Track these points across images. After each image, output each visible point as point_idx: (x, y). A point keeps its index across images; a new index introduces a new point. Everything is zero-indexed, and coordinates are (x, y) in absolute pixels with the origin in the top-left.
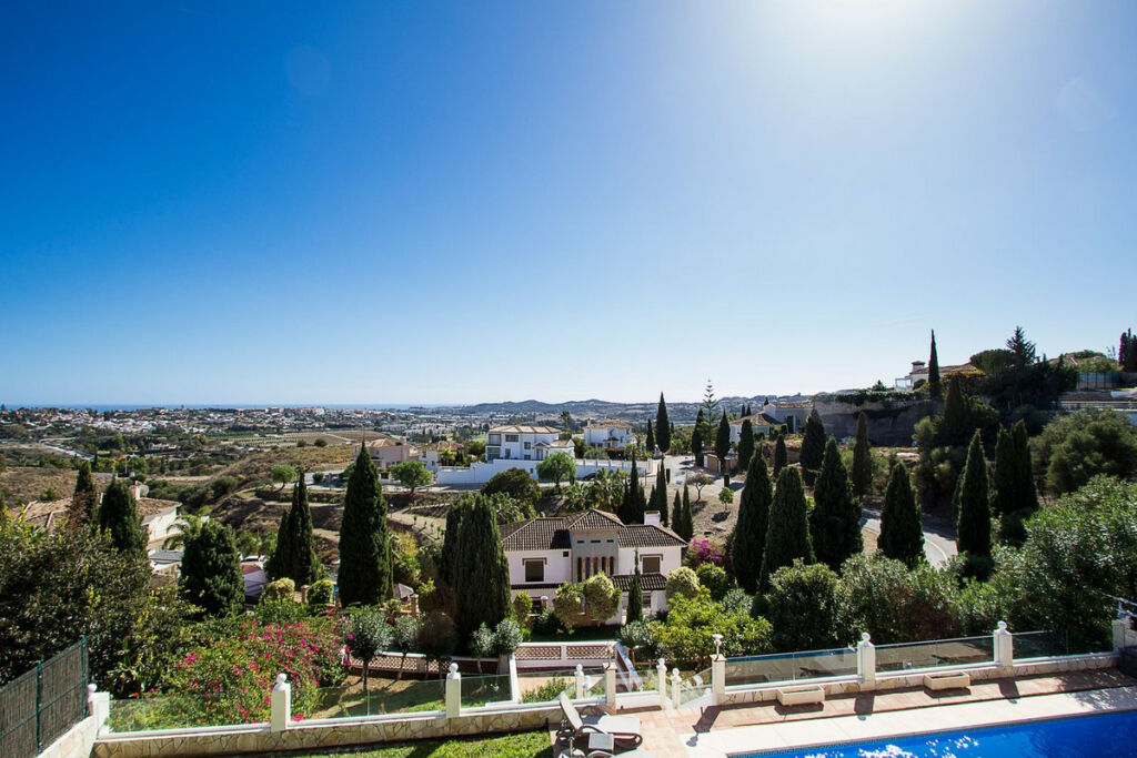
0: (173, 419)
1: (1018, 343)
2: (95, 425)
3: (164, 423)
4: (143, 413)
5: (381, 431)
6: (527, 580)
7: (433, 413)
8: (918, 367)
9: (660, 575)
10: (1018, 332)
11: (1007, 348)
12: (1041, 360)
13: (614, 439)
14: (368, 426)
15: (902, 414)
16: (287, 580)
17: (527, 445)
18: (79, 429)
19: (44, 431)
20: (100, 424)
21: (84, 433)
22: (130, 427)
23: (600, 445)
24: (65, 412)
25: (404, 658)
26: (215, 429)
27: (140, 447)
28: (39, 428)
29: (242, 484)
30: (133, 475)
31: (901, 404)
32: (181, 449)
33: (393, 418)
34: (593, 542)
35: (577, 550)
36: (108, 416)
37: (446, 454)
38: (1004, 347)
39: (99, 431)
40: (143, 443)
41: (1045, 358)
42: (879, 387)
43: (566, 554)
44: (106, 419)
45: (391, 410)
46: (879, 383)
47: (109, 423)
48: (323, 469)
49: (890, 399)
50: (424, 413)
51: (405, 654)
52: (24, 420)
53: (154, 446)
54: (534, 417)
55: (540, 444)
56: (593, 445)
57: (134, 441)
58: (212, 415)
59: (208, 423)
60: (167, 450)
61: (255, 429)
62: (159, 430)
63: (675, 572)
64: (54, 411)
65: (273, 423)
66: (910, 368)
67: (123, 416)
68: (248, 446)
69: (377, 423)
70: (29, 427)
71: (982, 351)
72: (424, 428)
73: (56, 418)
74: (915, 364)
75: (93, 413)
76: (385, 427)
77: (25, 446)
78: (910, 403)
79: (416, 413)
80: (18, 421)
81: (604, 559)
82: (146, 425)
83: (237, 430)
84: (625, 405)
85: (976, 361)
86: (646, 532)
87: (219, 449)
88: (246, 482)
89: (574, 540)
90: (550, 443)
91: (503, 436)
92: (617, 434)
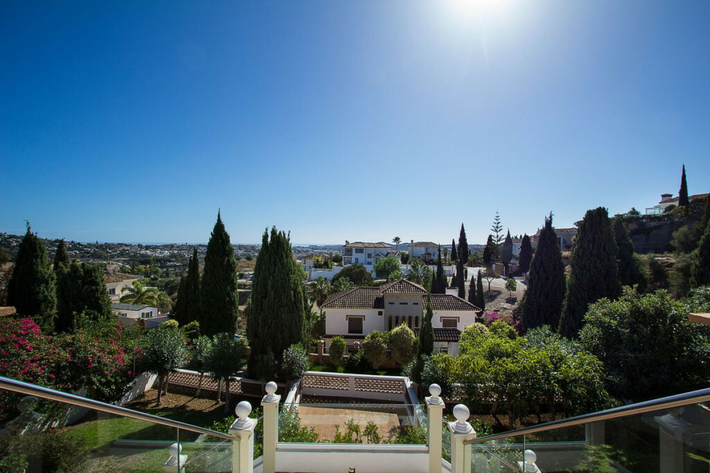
0: (181, 250)
2: (141, 253)
3: (176, 252)
4: (165, 247)
6: (349, 332)
7: (323, 249)
8: (666, 198)
9: (456, 330)
13: (429, 254)
15: (654, 232)
17: (369, 256)
18: (132, 254)
19: (116, 255)
20: (143, 252)
21: (134, 256)
22: (158, 254)
23: (419, 257)
24: (126, 245)
25: (202, 376)
27: (161, 264)
28: (113, 253)
30: (152, 276)
31: (653, 224)
32: (183, 266)
33: (299, 251)
34: (401, 303)
35: (388, 310)
36: (147, 248)
37: (318, 261)
39: (142, 255)
40: (163, 262)
42: (634, 212)
43: (380, 313)
44: (147, 249)
45: (298, 247)
46: (633, 209)
47: (148, 251)
48: (247, 271)
49: (644, 221)
50: (318, 249)
51: (202, 373)
52: (106, 248)
53: (169, 264)
55: (378, 255)
56: (414, 257)
57: (158, 260)
58: (200, 248)
60: (175, 266)
62: (173, 256)
63: (470, 326)
64: (121, 245)
66: (660, 199)
67: (154, 248)
70: (109, 252)
73: (122, 248)
74: (663, 196)
75: (140, 246)
77: (105, 262)
78: (662, 223)
79: (312, 249)
80: (104, 249)
81: (410, 318)
82: (167, 253)
86: (446, 300)
89: (386, 302)
90: (385, 254)
91: (354, 249)
92: (430, 251)
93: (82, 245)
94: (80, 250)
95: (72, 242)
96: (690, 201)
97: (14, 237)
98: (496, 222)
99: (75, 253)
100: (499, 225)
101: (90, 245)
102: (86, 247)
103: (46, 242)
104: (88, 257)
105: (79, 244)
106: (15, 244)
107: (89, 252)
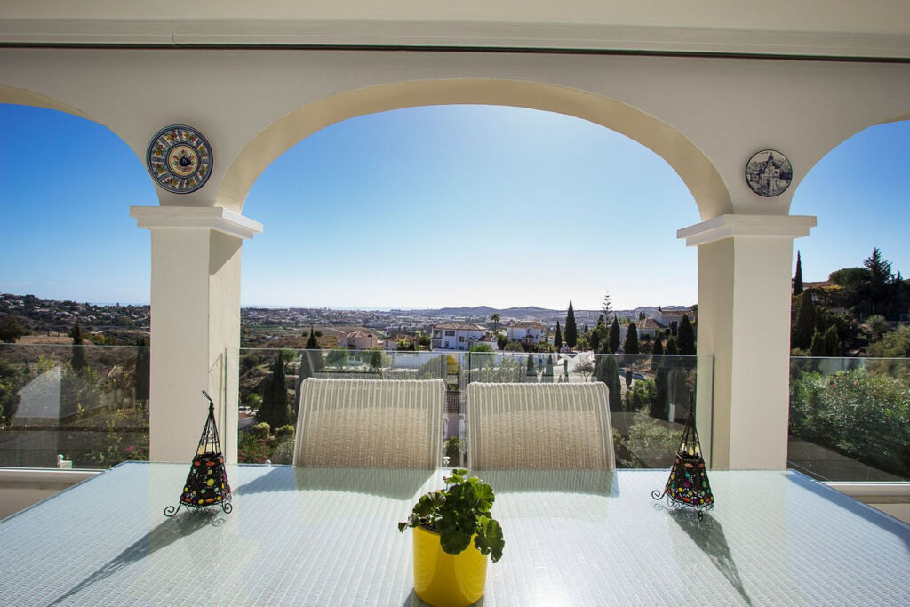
1: (875, 263)
5: (368, 327)
7: (408, 314)
10: (875, 252)
11: (864, 267)
12: (896, 277)
13: (531, 336)
14: (359, 323)
16: (265, 424)
17: (461, 339)
23: (519, 340)
26: (253, 323)
28: (139, 319)
29: (261, 361)
33: (378, 318)
37: (402, 344)
38: (862, 265)
41: (899, 276)
45: (377, 312)
52: (130, 313)
54: (485, 319)
55: (471, 338)
56: (514, 340)
58: (251, 313)
59: (249, 319)
61: (280, 323)
65: (293, 319)
68: (275, 335)
69: (366, 321)
70: (134, 318)
71: (841, 269)
72: (400, 326)
76: (371, 324)
77: (131, 332)
79: (396, 314)
80: (127, 314)
83: (268, 323)
84: (557, 312)
85: (836, 277)
87: (255, 337)
88: (265, 360)
90: (479, 337)
91: (444, 331)
92: (533, 332)
93: (99, 309)
94: (96, 315)
95: (87, 304)
96: (804, 289)
97: (11, 297)
98: (606, 302)
99: (91, 319)
100: (609, 306)
101: (110, 309)
102: (103, 310)
103: (53, 304)
104: (108, 324)
105: (95, 307)
106: (13, 307)
107: (108, 318)
